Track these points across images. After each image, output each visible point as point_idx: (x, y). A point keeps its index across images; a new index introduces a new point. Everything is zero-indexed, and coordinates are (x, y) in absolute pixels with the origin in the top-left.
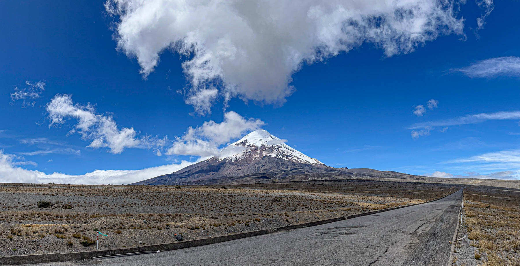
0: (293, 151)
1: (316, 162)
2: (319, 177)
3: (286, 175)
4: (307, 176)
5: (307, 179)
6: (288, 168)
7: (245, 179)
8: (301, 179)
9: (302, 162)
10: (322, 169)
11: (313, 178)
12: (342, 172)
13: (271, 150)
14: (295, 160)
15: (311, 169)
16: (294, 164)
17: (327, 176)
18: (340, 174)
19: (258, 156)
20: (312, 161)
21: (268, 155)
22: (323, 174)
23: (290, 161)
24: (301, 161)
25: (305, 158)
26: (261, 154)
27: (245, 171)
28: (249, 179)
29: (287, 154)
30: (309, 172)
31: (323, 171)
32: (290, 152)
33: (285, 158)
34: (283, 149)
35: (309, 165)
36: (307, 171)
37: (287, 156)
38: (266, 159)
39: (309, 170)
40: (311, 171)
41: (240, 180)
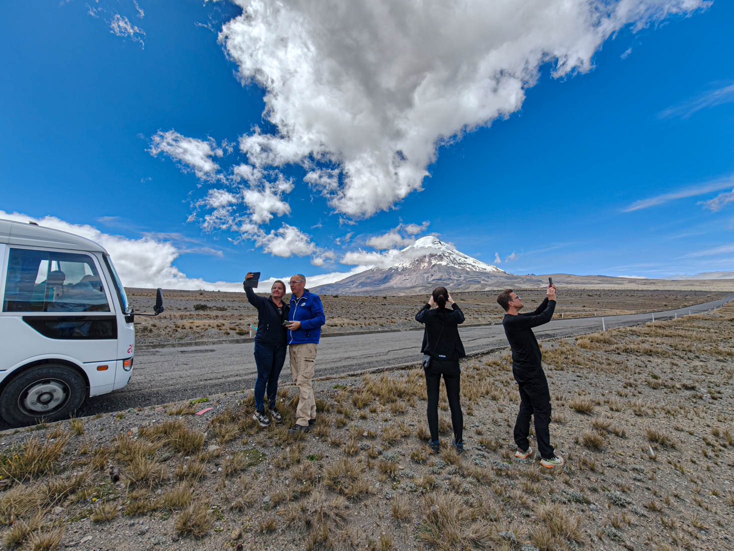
0: (466, 258)
1: (494, 269)
2: (499, 286)
3: (459, 285)
4: (484, 286)
5: (484, 289)
6: (460, 277)
7: (413, 289)
8: (476, 288)
9: (477, 270)
10: (502, 277)
11: (491, 288)
12: (527, 280)
13: (441, 257)
14: (469, 268)
15: (488, 278)
16: (467, 273)
17: (508, 285)
18: (524, 282)
19: (426, 265)
20: (489, 268)
21: (438, 263)
22: (503, 283)
23: (463, 269)
24: (476, 268)
25: (481, 266)
26: (430, 262)
27: (413, 281)
28: (417, 289)
29: (459, 261)
30: (486, 281)
31: (503, 280)
32: (463, 259)
33: (456, 266)
34: (454, 256)
35: (486, 273)
36: (483, 280)
37: (460, 264)
38: (436, 268)
39: (486, 279)
40: (488, 280)
41: (407, 291)
